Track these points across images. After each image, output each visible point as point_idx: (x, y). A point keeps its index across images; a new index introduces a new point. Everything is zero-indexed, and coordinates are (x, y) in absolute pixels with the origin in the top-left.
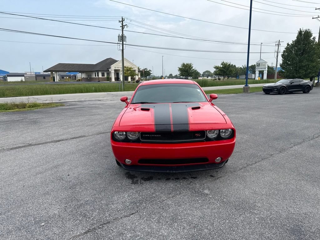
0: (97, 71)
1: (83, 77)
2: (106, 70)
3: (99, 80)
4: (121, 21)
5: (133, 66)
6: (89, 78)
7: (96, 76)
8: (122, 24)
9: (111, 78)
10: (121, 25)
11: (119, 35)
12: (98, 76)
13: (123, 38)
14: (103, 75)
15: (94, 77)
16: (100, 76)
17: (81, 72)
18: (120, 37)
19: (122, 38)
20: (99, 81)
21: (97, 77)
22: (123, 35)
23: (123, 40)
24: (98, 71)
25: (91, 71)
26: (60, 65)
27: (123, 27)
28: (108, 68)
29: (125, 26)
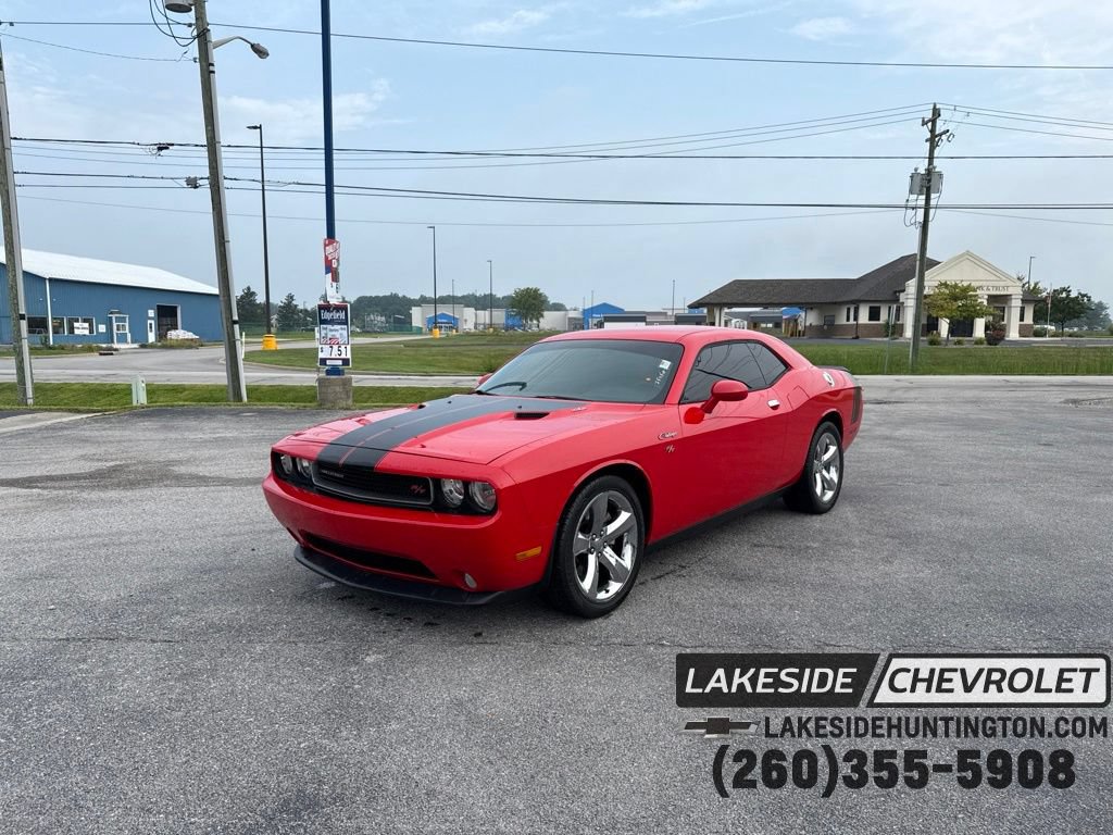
0: (852, 302)
1: (808, 324)
2: (888, 298)
3: (857, 333)
4: (929, 121)
5: (1001, 280)
6: (825, 327)
7: (848, 320)
8: (932, 131)
9: (902, 325)
10: (929, 135)
11: (916, 170)
12: (856, 319)
13: (929, 181)
14: (874, 314)
15: (844, 322)
16: (864, 317)
17: (807, 306)
18: (918, 180)
19: (927, 183)
20: (857, 338)
21: (852, 322)
22: (929, 171)
23: (928, 189)
24: (857, 303)
25: (835, 303)
26: (737, 284)
27: (933, 141)
28: (895, 292)
29: (941, 135)
